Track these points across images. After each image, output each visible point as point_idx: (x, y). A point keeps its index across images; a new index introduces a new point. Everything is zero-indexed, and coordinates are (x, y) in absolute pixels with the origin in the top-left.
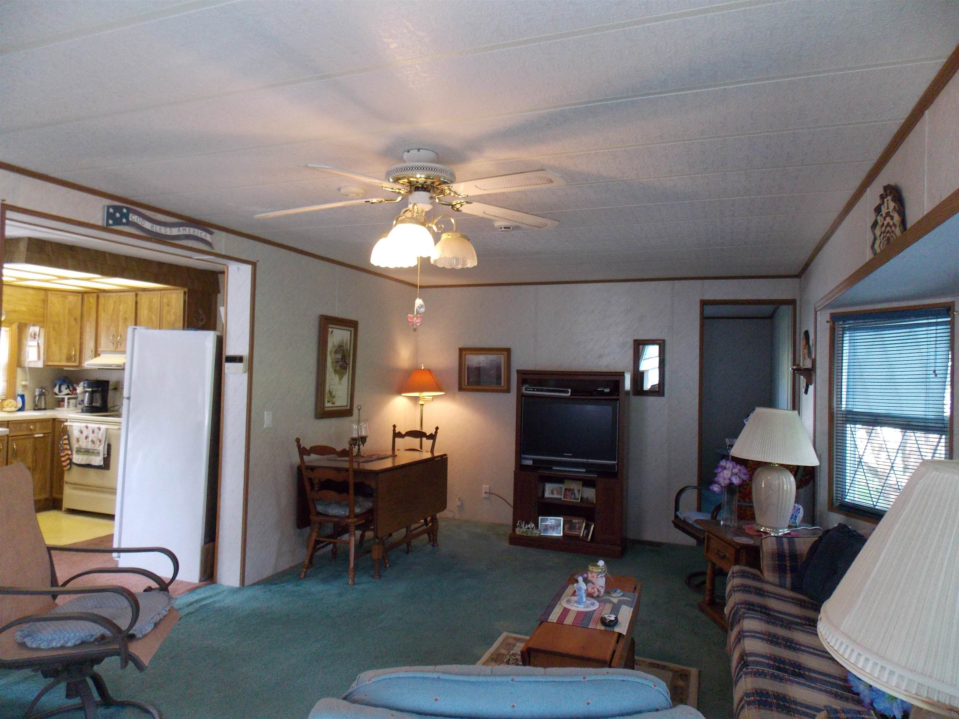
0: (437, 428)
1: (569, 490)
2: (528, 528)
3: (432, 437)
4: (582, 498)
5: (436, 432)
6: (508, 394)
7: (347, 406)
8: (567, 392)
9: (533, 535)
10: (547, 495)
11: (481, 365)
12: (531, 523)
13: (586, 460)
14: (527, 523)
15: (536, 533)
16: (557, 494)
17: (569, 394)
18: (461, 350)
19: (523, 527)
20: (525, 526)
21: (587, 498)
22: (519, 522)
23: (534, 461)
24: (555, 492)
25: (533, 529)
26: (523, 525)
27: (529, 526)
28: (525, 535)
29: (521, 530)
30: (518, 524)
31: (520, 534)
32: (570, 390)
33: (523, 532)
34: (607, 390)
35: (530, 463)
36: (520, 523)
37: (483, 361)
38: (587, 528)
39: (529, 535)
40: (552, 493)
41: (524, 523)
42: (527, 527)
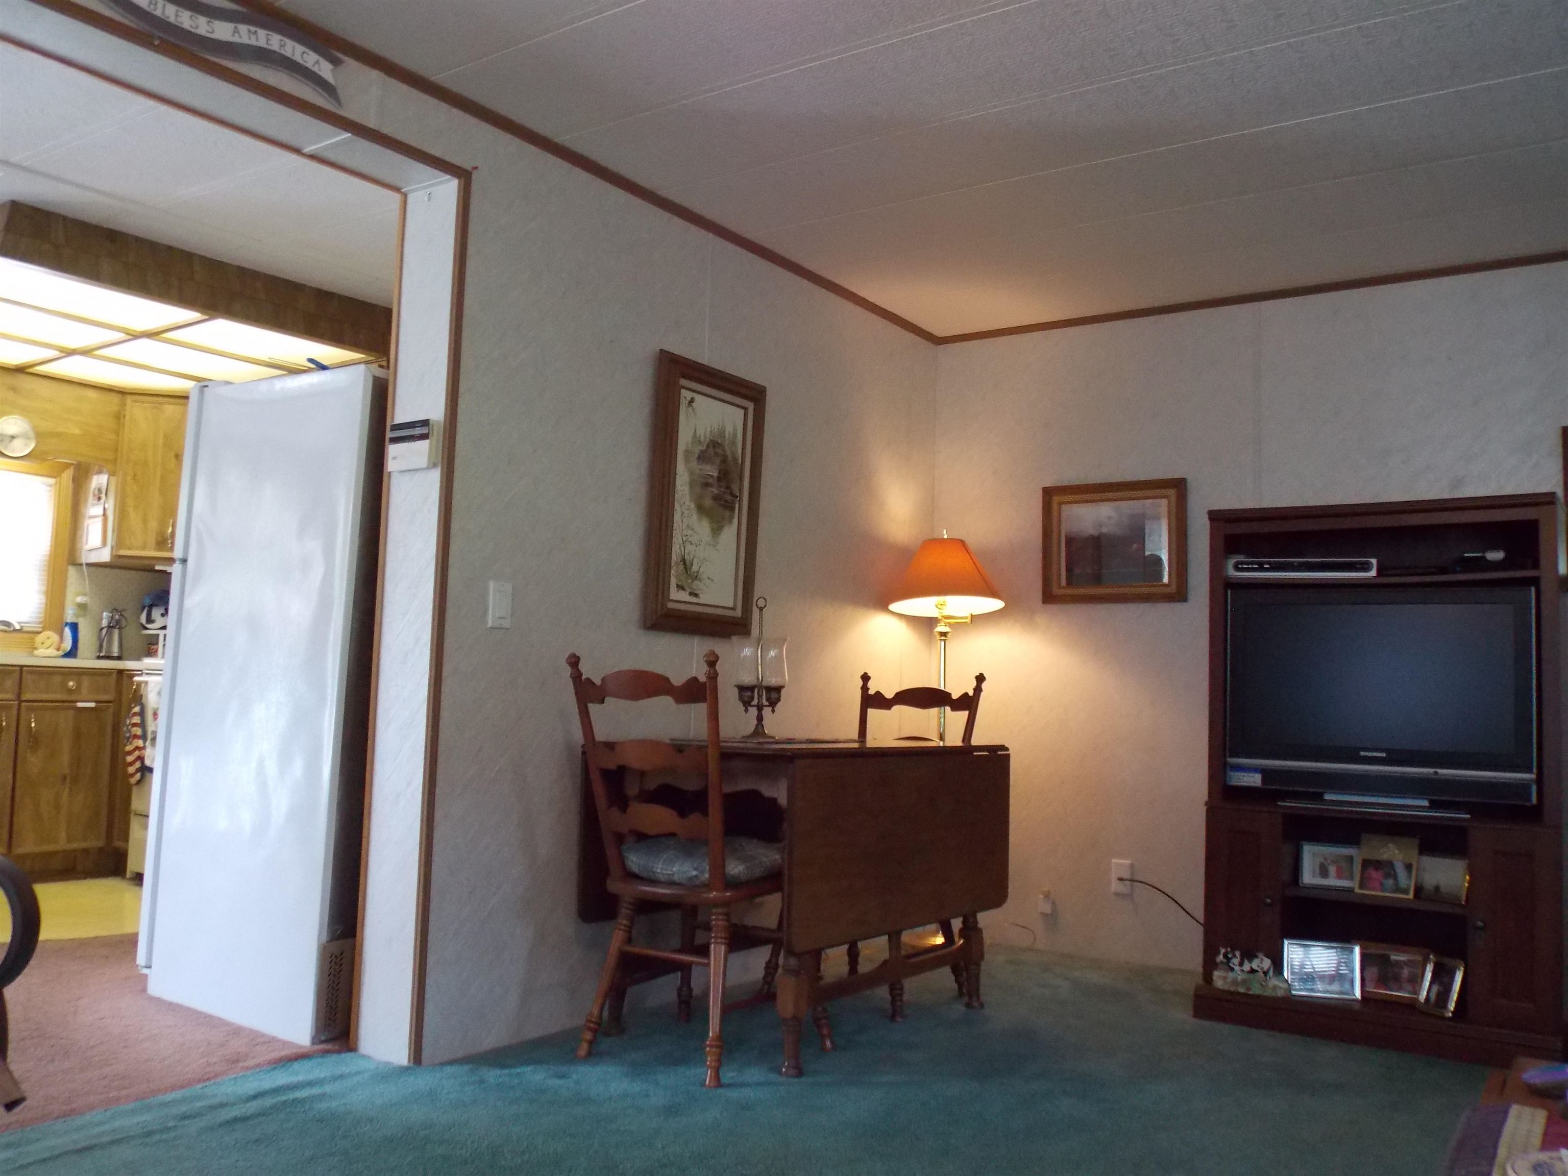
0: (980, 679)
1: (1378, 865)
2: (1252, 971)
3: (968, 703)
4: (1419, 890)
5: (978, 690)
6: (1178, 607)
7: (733, 609)
8: (1366, 567)
9: (1268, 993)
10: (1309, 877)
11: (1104, 530)
12: (1261, 955)
13: (1432, 770)
14: (1249, 955)
15: (1275, 988)
16: (1339, 876)
17: (1373, 573)
18: (1048, 493)
19: (1237, 968)
20: (1241, 964)
21: (1437, 888)
22: (1223, 951)
23: (1266, 773)
24: (1332, 869)
25: (1265, 973)
26: (1236, 961)
27: (1255, 964)
28: (1242, 990)
29: (1231, 974)
30: (1220, 958)
31: (1226, 988)
32: (1374, 561)
33: (1235, 982)
34: (1496, 556)
35: (1254, 780)
36: (1225, 956)
37: (1109, 518)
38: (1442, 976)
39: (1256, 990)
40: (1324, 872)
41: (1238, 954)
42: (1247, 967)
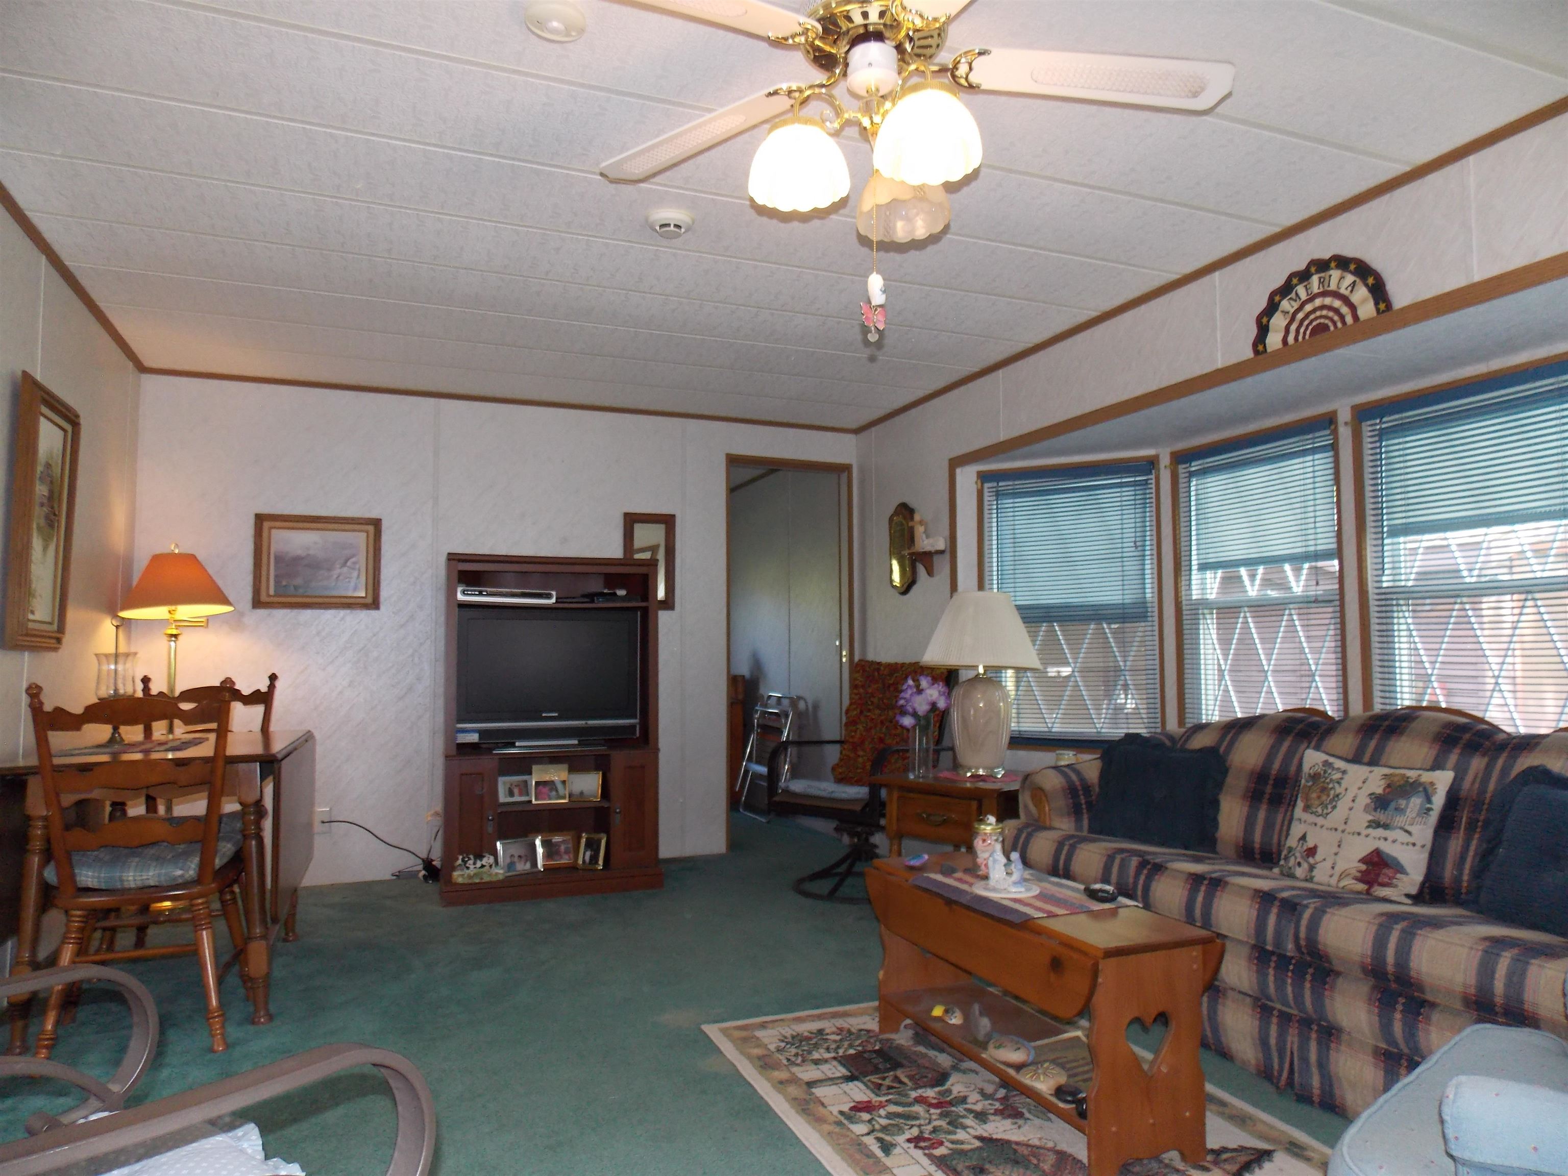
0: (273, 678)
1: (545, 783)
2: (483, 866)
3: (263, 698)
4: (570, 796)
5: (272, 687)
6: (373, 613)
7: (51, 623)
8: (549, 596)
9: (494, 879)
10: (503, 798)
11: (311, 552)
12: (487, 855)
13: (584, 722)
14: (479, 856)
15: (497, 874)
16: (521, 795)
17: (553, 600)
18: (260, 519)
19: (472, 867)
20: (474, 864)
21: (582, 793)
22: (461, 857)
23: (483, 733)
24: (516, 791)
25: (491, 866)
26: (471, 862)
27: (485, 861)
28: (477, 881)
29: (467, 872)
30: (460, 862)
31: (466, 881)
32: (554, 593)
33: (470, 877)
34: (621, 593)
35: (474, 738)
36: (463, 860)
37: (315, 543)
38: (592, 845)
39: (486, 879)
40: (511, 794)
41: (471, 857)
42: (479, 864)
